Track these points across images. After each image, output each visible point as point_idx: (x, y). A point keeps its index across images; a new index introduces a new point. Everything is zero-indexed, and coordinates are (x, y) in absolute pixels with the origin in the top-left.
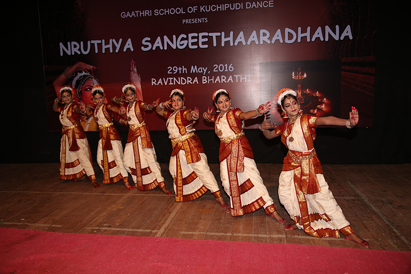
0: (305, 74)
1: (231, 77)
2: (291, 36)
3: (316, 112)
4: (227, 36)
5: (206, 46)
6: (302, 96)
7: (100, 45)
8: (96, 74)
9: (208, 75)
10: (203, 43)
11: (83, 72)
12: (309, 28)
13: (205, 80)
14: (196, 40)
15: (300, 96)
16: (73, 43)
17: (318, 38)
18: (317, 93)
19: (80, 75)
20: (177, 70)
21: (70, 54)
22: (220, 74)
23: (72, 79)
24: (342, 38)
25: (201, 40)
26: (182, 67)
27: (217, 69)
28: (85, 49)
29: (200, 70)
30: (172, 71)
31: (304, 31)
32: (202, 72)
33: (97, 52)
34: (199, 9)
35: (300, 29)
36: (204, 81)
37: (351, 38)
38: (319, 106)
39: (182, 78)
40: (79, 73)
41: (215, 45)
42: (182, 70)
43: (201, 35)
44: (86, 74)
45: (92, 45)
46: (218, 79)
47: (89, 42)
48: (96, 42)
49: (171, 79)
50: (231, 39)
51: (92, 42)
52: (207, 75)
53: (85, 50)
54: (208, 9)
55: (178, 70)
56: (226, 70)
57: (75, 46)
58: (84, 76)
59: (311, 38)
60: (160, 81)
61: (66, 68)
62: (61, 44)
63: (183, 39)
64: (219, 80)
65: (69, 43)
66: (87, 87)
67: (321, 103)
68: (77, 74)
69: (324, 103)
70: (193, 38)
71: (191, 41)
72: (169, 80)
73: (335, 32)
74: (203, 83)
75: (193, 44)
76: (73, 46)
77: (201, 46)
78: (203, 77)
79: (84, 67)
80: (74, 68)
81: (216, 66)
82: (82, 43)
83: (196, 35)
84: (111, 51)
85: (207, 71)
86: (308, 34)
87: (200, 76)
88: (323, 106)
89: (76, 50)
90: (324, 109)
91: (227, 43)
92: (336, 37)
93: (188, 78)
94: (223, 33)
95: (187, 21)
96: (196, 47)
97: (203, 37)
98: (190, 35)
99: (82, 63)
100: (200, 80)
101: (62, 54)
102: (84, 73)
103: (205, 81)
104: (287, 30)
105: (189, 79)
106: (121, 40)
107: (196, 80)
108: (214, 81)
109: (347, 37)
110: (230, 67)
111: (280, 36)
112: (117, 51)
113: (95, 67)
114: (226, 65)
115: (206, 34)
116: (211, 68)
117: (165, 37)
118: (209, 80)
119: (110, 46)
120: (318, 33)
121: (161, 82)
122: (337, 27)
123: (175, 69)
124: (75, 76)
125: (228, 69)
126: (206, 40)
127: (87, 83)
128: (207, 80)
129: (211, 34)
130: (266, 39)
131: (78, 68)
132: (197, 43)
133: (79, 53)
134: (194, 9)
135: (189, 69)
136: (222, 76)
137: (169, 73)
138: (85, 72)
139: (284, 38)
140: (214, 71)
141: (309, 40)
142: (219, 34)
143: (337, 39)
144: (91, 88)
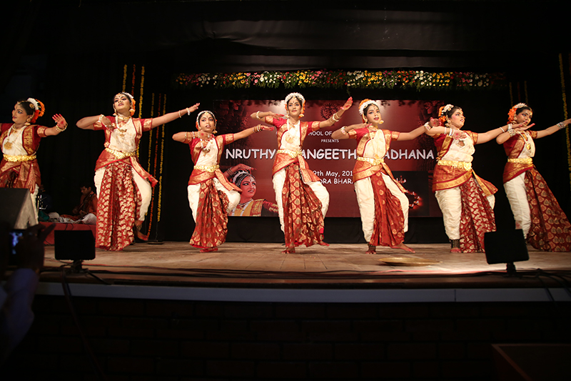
0: (405, 180)
2: (395, 155)
3: (413, 205)
4: (352, 152)
5: (337, 158)
7: (258, 153)
8: (253, 173)
9: (339, 178)
10: (335, 156)
12: (406, 150)
14: (330, 154)
16: (237, 150)
17: (412, 157)
18: (413, 193)
19: (240, 173)
21: (233, 158)
22: (347, 178)
23: (234, 176)
24: (428, 158)
25: (334, 154)
26: (319, 172)
27: (345, 174)
29: (333, 174)
31: (403, 152)
33: (255, 157)
35: (400, 150)
37: (433, 158)
38: (414, 202)
41: (344, 157)
43: (334, 150)
45: (252, 152)
46: (345, 181)
47: (250, 150)
48: (255, 151)
51: (253, 150)
52: (337, 178)
53: (246, 156)
57: (239, 152)
58: (244, 174)
59: (408, 156)
61: (229, 168)
62: (227, 150)
63: (321, 152)
65: (234, 150)
66: (245, 183)
67: (416, 200)
70: (328, 152)
71: (327, 154)
73: (423, 154)
75: (328, 156)
76: (236, 152)
77: (334, 158)
78: (335, 179)
79: (244, 168)
80: (236, 168)
81: (344, 172)
82: (244, 150)
83: (330, 150)
84: (267, 158)
85: (338, 175)
86: (406, 154)
87: (332, 178)
89: (239, 155)
90: (418, 204)
91: (352, 157)
93: (324, 179)
94: (349, 150)
95: (324, 141)
96: (330, 158)
97: (336, 152)
98: (326, 150)
99: (242, 165)
100: (332, 181)
101: (227, 158)
102: (243, 172)
103: (336, 182)
104: (392, 151)
105: (325, 181)
107: (330, 181)
108: (343, 182)
109: (430, 157)
112: (271, 158)
113: (253, 169)
115: (338, 150)
116: (340, 173)
117: (308, 150)
118: (339, 182)
119: (266, 154)
120: (412, 154)
122: (424, 150)
124: (236, 174)
126: (338, 154)
127: (245, 180)
129: (341, 150)
131: (239, 168)
132: (331, 156)
133: (241, 157)
135: (325, 174)
138: (245, 171)
139: (390, 156)
140: (343, 175)
141: (406, 158)
142: (346, 151)
143: (424, 158)
144: (248, 183)
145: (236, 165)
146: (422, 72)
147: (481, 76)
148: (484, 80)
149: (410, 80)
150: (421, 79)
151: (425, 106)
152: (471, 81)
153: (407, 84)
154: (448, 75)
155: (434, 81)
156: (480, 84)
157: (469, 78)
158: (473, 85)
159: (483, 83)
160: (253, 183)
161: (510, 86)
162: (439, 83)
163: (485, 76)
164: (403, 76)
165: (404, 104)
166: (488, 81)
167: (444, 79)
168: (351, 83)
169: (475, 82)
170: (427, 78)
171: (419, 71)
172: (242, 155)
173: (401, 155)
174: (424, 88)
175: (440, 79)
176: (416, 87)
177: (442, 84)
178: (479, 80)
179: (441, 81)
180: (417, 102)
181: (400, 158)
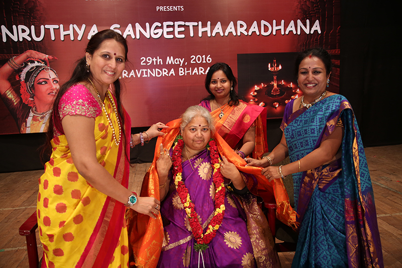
0: (280, 66)
2: (266, 29)
4: (204, 25)
5: (183, 36)
6: (277, 87)
7: (57, 31)
8: (52, 64)
9: (186, 66)
10: (180, 33)
11: (36, 62)
12: (283, 21)
14: (171, 29)
15: (276, 87)
16: (21, 27)
17: (291, 32)
18: (291, 84)
19: (30, 65)
20: (151, 62)
21: (16, 40)
22: (197, 65)
23: (20, 70)
24: (312, 32)
25: (177, 30)
26: (156, 58)
27: (195, 60)
28: (38, 35)
29: (177, 62)
30: (146, 62)
31: (278, 24)
32: (178, 63)
33: (53, 38)
35: (274, 21)
36: (181, 73)
37: (320, 32)
38: (293, 97)
39: (157, 70)
40: (29, 64)
41: (192, 35)
42: (157, 61)
43: (177, 24)
44: (39, 64)
45: (47, 31)
46: (196, 70)
47: (42, 27)
48: (51, 27)
49: (144, 70)
50: (208, 29)
51: (47, 26)
52: (184, 66)
55: (153, 61)
56: (204, 62)
57: (24, 31)
58: (37, 67)
59: (285, 31)
60: (132, 73)
61: (12, 57)
62: (3, 27)
63: (157, 27)
64: (197, 72)
65: (14, 27)
66: (41, 80)
67: (295, 94)
68: (26, 65)
69: (297, 93)
70: (168, 26)
71: (166, 30)
72: (142, 72)
73: (305, 26)
74: (180, 75)
75: (168, 33)
76: (20, 31)
77: (177, 36)
78: (180, 69)
79: (37, 56)
80: (23, 57)
81: (193, 58)
82: (33, 27)
83: (171, 23)
84: (72, 38)
85: (184, 63)
86: (282, 27)
87: (176, 67)
89: (25, 35)
91: (205, 33)
92: (307, 31)
93: (163, 69)
94: (200, 23)
95: (161, 8)
96: (171, 36)
97: (180, 26)
98: (165, 24)
99: (34, 52)
100: (177, 71)
101: (5, 40)
102: (36, 64)
104: (263, 22)
105: (165, 71)
106: (84, 26)
107: (172, 72)
108: (192, 73)
109: (316, 31)
110: (208, 58)
111: (257, 28)
112: (79, 38)
113: (51, 57)
114: (204, 56)
115: (182, 23)
116: (188, 59)
117: (137, 25)
118: (186, 72)
119: (71, 32)
120: (291, 27)
121: (134, 74)
122: (308, 21)
123: (149, 60)
124: (25, 67)
125: (206, 60)
126: (182, 29)
127: (41, 76)
128: (184, 71)
129: (187, 24)
130: (243, 30)
131: (28, 57)
132: (172, 33)
133: (29, 39)
135: (164, 61)
136: (200, 68)
137: (142, 64)
138: (38, 62)
139: (260, 30)
140: (192, 62)
141: (283, 33)
142: (196, 24)
143: (308, 33)
144: (46, 81)
145: (22, 52)
160: (54, 80)
172: (30, 35)
173: (275, 28)
181: (274, 33)
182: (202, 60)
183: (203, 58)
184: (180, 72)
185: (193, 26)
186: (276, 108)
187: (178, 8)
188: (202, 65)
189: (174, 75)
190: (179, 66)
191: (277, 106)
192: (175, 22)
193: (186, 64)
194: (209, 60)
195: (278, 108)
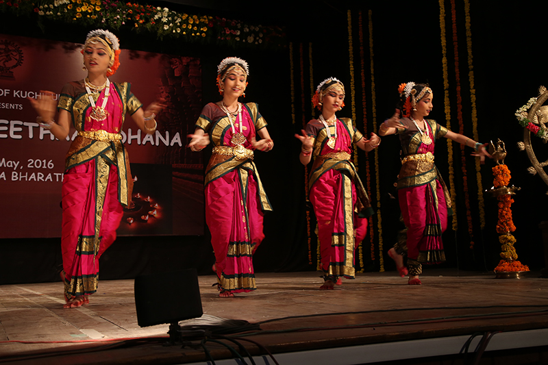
0: (136, 177)
1: (50, 175)
3: (147, 218)
5: (20, 137)
9: (21, 170)
10: (15, 133)
13: (15, 176)
14: (6, 128)
17: (148, 142)
18: (149, 198)
22: (36, 171)
24: (172, 144)
25: (12, 129)
27: (33, 165)
29: (9, 164)
31: (134, 133)
32: (11, 166)
34: (12, 93)
35: (130, 130)
36: (14, 178)
37: (180, 145)
38: (150, 212)
41: (31, 136)
43: (13, 123)
52: (18, 170)
54: (24, 95)
56: (45, 167)
59: (142, 140)
64: (34, 177)
67: (153, 209)
69: (155, 209)
70: (2, 125)
73: (165, 138)
74: (13, 179)
75: (2, 132)
77: (12, 136)
78: (13, 173)
81: (31, 161)
83: (7, 122)
85: (19, 166)
86: (138, 137)
87: (8, 171)
88: (155, 212)
90: (156, 216)
91: (47, 136)
92: (167, 143)
96: (5, 136)
97: (16, 126)
100: (9, 175)
107: (3, 175)
108: (28, 179)
109: (176, 144)
110: (49, 163)
114: (44, 161)
115: (21, 123)
116: (24, 163)
118: (21, 177)
120: (149, 138)
122: (167, 133)
125: (46, 165)
126: (20, 129)
128: (18, 176)
129: (26, 124)
132: (7, 132)
134: (6, 93)
136: (39, 174)
140: (29, 166)
141: (139, 143)
142: (37, 125)
143: (167, 145)
146: (166, 9)
147: (253, 28)
148: (256, 34)
149: (147, 21)
150: (165, 20)
151: (171, 63)
152: (239, 33)
153: (142, 26)
154: (205, 19)
155: (184, 26)
156: (251, 39)
157: (236, 28)
158: (241, 40)
159: (255, 38)
161: (291, 48)
162: (192, 30)
163: (257, 29)
164: (136, 12)
165: (138, 56)
166: (261, 36)
167: (199, 26)
168: (46, 10)
169: (243, 36)
170: (173, 21)
171: (162, 7)
174: (169, 35)
175: (193, 25)
176: (156, 33)
177: (195, 32)
178: (249, 34)
179: (195, 28)
180: (159, 56)
181: (129, 142)
182: (43, 165)
183: (43, 163)
184: (13, 176)
185: (33, 127)
186: (130, 224)
187: (15, 106)
188: (41, 170)
189: (5, 179)
190: (12, 169)
191: (132, 221)
192: (11, 122)
193: (22, 167)
194: (51, 166)
195: (132, 225)
